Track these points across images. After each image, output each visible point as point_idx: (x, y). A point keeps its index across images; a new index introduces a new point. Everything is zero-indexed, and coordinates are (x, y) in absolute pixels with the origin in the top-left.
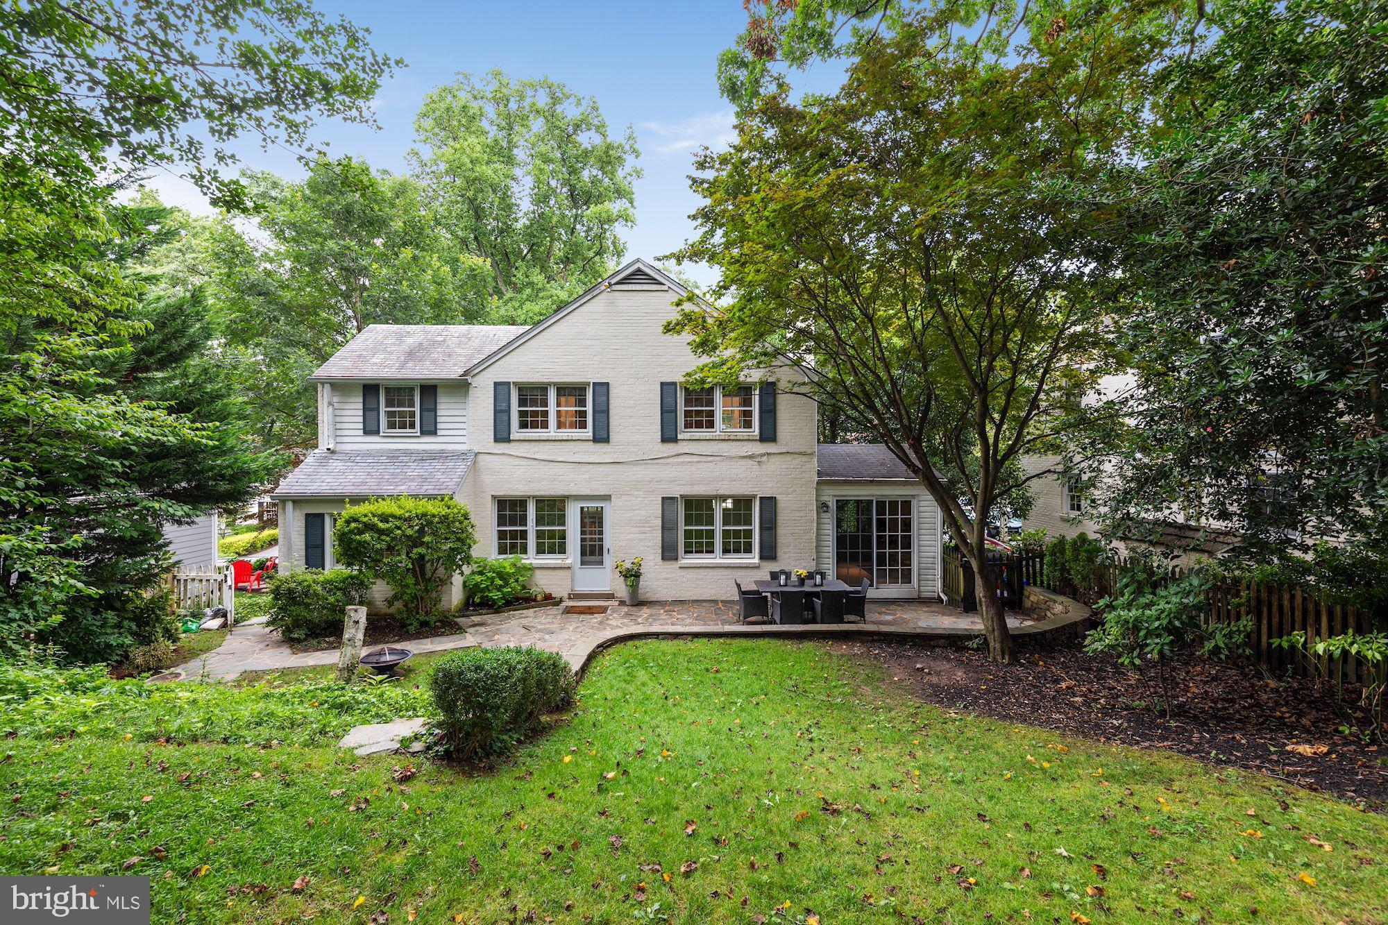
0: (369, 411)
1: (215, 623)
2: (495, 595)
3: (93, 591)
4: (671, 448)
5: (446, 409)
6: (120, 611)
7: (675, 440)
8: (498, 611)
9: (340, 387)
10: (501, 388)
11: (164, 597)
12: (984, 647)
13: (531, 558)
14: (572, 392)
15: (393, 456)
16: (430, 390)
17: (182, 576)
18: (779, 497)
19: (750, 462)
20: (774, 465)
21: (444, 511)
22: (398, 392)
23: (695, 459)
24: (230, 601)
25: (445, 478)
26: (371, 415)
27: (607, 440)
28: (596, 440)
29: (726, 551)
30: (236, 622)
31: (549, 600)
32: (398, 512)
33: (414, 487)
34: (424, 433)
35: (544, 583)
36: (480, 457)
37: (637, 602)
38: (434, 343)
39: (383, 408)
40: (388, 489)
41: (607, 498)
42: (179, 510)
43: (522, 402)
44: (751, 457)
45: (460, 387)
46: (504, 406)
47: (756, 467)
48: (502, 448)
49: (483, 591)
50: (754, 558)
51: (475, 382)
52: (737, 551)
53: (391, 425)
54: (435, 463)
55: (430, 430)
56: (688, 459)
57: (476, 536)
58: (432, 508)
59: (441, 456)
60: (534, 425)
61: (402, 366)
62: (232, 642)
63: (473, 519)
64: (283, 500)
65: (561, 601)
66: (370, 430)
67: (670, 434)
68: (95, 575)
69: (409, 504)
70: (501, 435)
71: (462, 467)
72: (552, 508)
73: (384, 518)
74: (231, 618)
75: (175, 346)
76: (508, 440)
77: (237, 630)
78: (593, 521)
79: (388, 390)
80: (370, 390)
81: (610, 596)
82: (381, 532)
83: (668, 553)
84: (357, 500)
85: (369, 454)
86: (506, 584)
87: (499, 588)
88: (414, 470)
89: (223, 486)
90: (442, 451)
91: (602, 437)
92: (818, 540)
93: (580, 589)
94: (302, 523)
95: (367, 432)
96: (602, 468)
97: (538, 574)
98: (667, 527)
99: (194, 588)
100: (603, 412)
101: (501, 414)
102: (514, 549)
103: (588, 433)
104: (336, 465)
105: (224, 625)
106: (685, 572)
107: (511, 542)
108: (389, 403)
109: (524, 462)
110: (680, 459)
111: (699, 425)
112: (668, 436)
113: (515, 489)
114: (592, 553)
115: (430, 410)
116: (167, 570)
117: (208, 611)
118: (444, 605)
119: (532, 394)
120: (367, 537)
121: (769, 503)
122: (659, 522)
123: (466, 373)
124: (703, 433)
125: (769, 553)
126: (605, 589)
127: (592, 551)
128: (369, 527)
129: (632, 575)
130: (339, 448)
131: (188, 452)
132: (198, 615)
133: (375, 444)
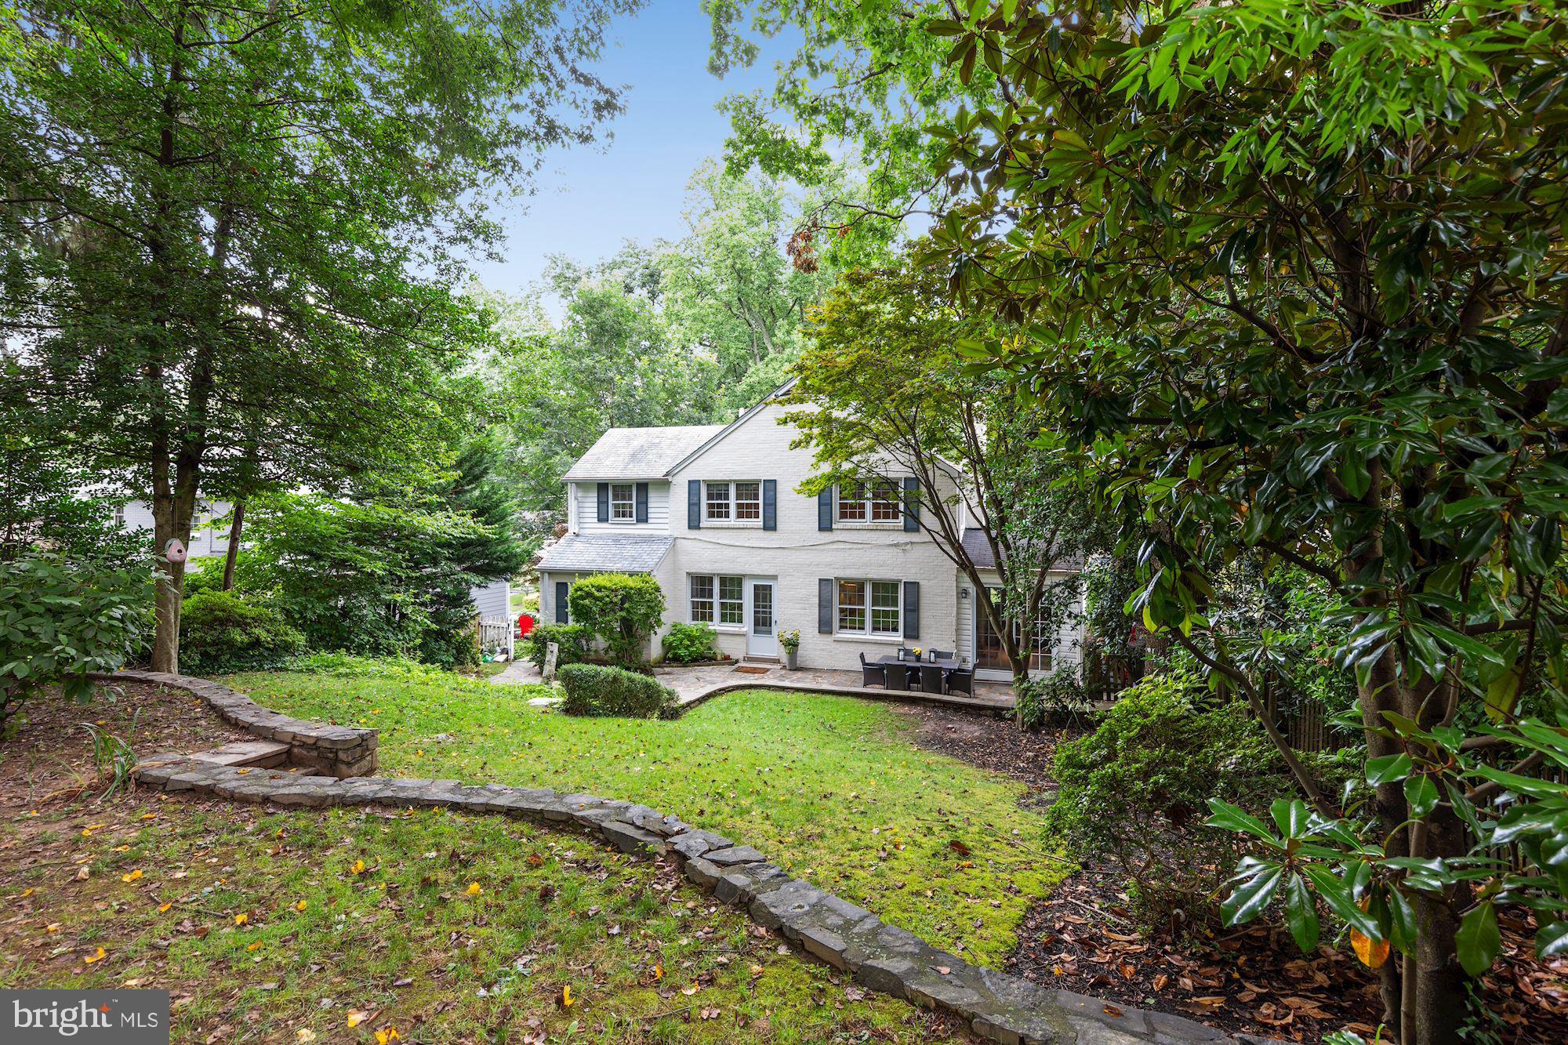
0: (602, 503)
1: (501, 658)
2: (682, 652)
3: (434, 626)
4: (826, 537)
5: (654, 502)
6: (448, 642)
7: (830, 529)
8: (685, 666)
9: (582, 485)
10: (693, 485)
11: (472, 636)
12: (1013, 719)
13: (716, 625)
14: (747, 488)
15: (617, 540)
16: (643, 487)
17: (484, 623)
18: (922, 583)
19: (895, 550)
20: (917, 553)
21: (640, 585)
22: (621, 489)
23: (848, 546)
24: (511, 644)
25: (646, 558)
26: (603, 506)
27: (774, 529)
28: (766, 528)
29: (875, 629)
30: (515, 658)
31: (727, 660)
32: (608, 585)
33: (626, 565)
34: (639, 521)
35: (725, 646)
36: (679, 541)
37: (795, 667)
38: (653, 445)
39: (611, 502)
40: (609, 566)
41: (774, 577)
42: (477, 579)
43: (710, 496)
44: (896, 545)
45: (664, 484)
46: (695, 500)
47: (901, 554)
48: (694, 534)
49: (675, 648)
50: (898, 637)
51: (675, 480)
52: (886, 629)
53: (617, 514)
54: (644, 546)
55: (643, 519)
56: (842, 546)
57: (666, 605)
58: (631, 582)
59: (649, 540)
60: (720, 515)
61: (625, 468)
62: (510, 671)
63: (664, 591)
64: (543, 571)
65: (737, 661)
66: (602, 518)
67: (826, 524)
68: (436, 617)
69: (616, 579)
70: (694, 524)
71: (662, 549)
72: (732, 584)
73: (599, 589)
74: (512, 654)
75: (477, 471)
76: (698, 528)
77: (515, 664)
78: (763, 594)
79: (614, 487)
80: (602, 487)
81: (777, 661)
82: (597, 599)
83: (825, 627)
84: (585, 574)
85: (601, 537)
86: (693, 645)
87: (688, 647)
88: (630, 550)
89: (502, 564)
90: (651, 536)
91: (770, 526)
92: (958, 624)
93: (754, 653)
94: (554, 590)
95: (600, 520)
96: (771, 552)
97: (721, 638)
98: (824, 604)
99: (491, 633)
100: (771, 505)
101: (693, 506)
102: (703, 618)
103: (759, 522)
104: (578, 545)
105: (507, 660)
106: (838, 645)
107: (702, 612)
108: (615, 497)
109: (710, 546)
110: (835, 546)
111: (853, 516)
112: (825, 526)
113: (704, 568)
114: (764, 624)
115: (643, 504)
116: (473, 618)
117: (498, 649)
118: (644, 657)
119: (717, 490)
120: (587, 602)
121: (913, 588)
122: (816, 600)
123: (667, 474)
124: (856, 523)
125: (912, 633)
126: (773, 655)
127: (763, 623)
128: (589, 595)
129: (792, 645)
130: (582, 532)
131: (483, 542)
132: (492, 652)
133: (606, 529)
